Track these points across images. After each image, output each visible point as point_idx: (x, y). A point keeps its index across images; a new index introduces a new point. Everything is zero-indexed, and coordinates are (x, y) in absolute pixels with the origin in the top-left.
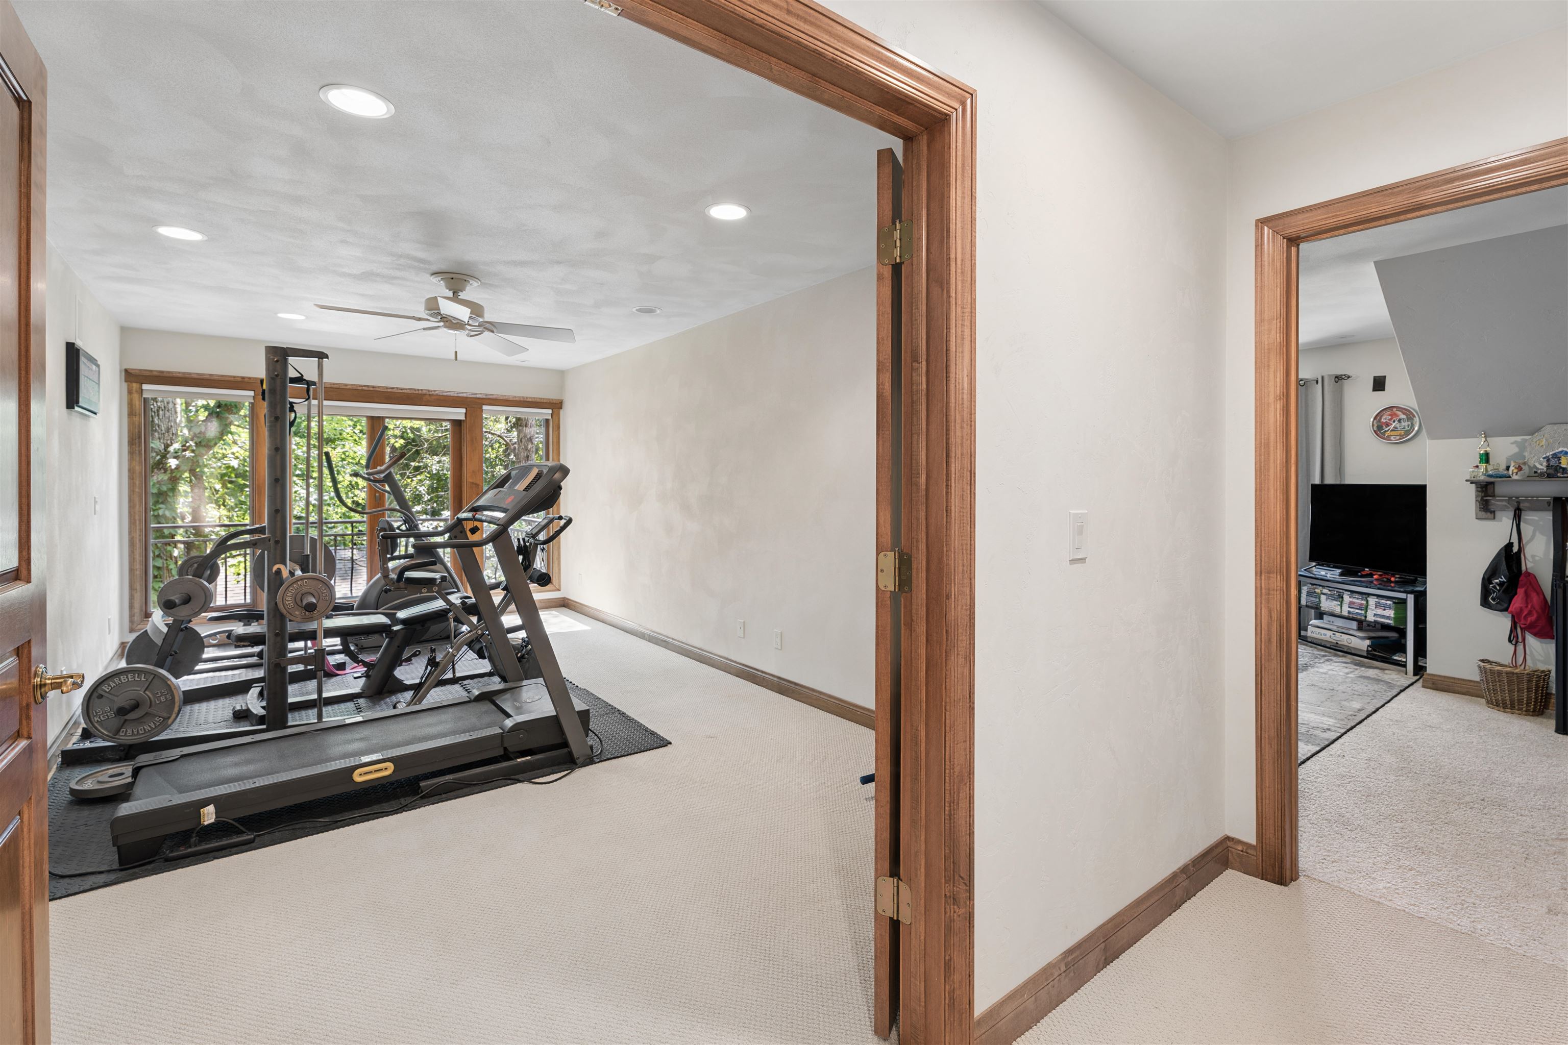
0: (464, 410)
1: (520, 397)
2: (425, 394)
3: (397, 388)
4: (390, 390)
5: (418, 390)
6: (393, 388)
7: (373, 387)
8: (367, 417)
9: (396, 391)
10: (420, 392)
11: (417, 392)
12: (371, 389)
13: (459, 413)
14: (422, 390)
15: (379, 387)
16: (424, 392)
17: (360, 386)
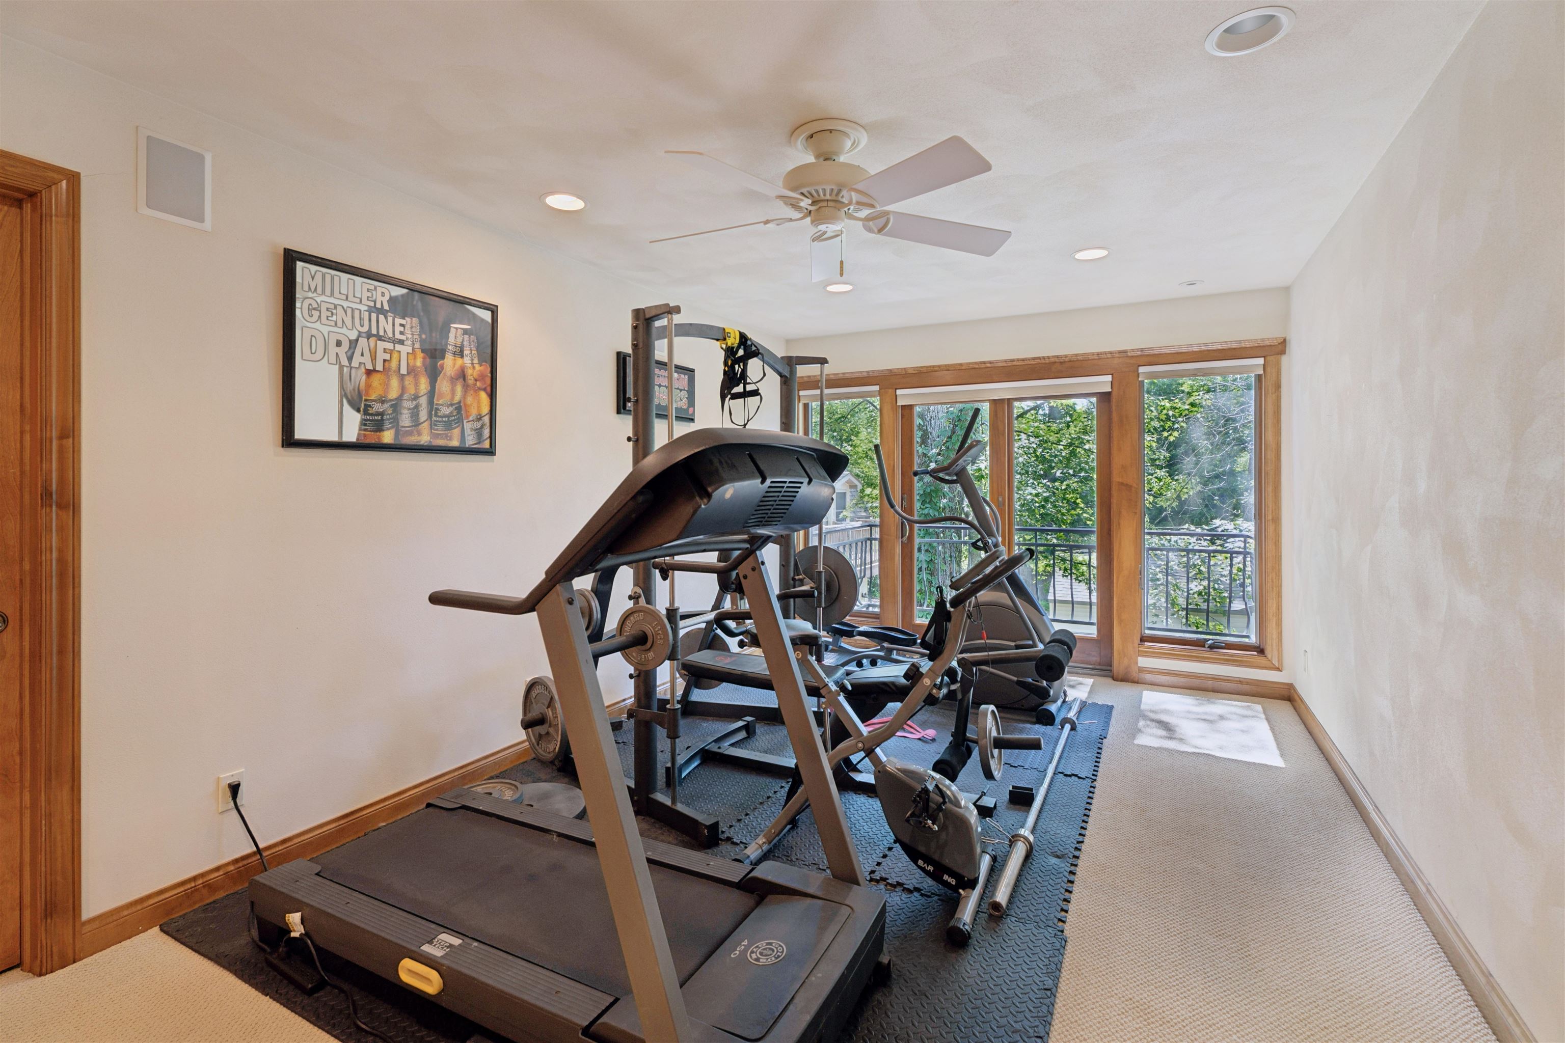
0: (1109, 378)
1: (1199, 345)
2: (1055, 363)
3: (1018, 360)
4: (1010, 364)
5: (1044, 358)
6: (1012, 361)
7: (990, 362)
8: (989, 400)
9: (1018, 363)
10: (1047, 361)
11: (1043, 361)
12: (989, 365)
13: (1103, 382)
14: (1049, 358)
15: (997, 362)
16: (1052, 360)
17: (976, 363)
